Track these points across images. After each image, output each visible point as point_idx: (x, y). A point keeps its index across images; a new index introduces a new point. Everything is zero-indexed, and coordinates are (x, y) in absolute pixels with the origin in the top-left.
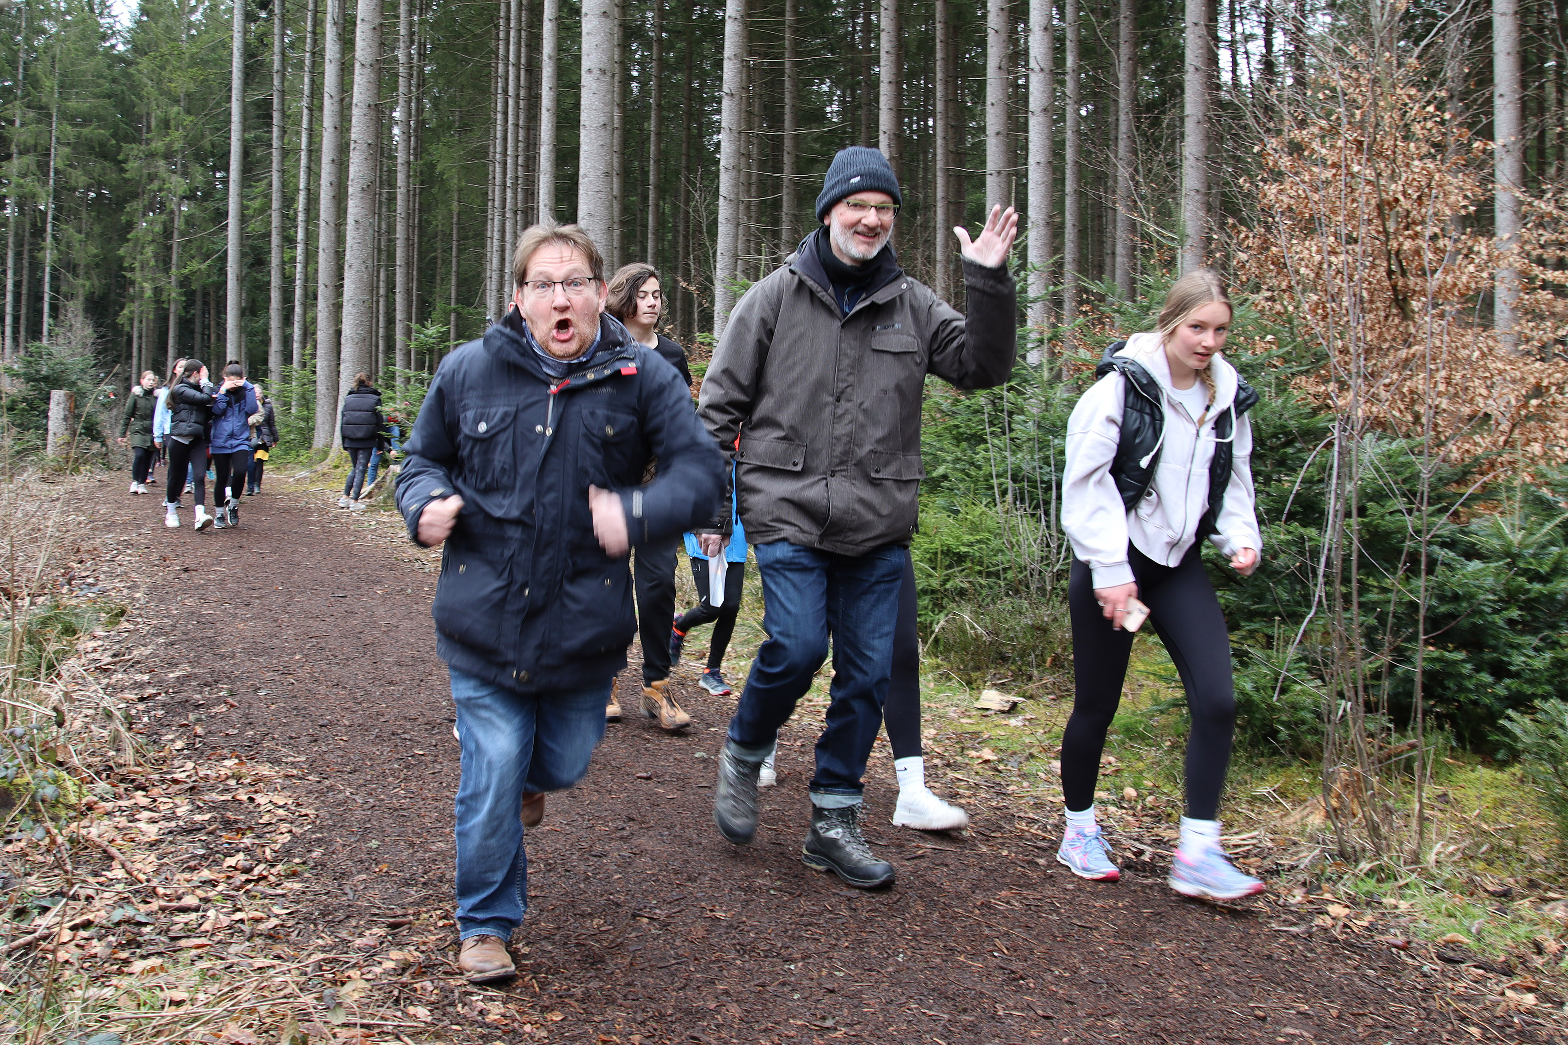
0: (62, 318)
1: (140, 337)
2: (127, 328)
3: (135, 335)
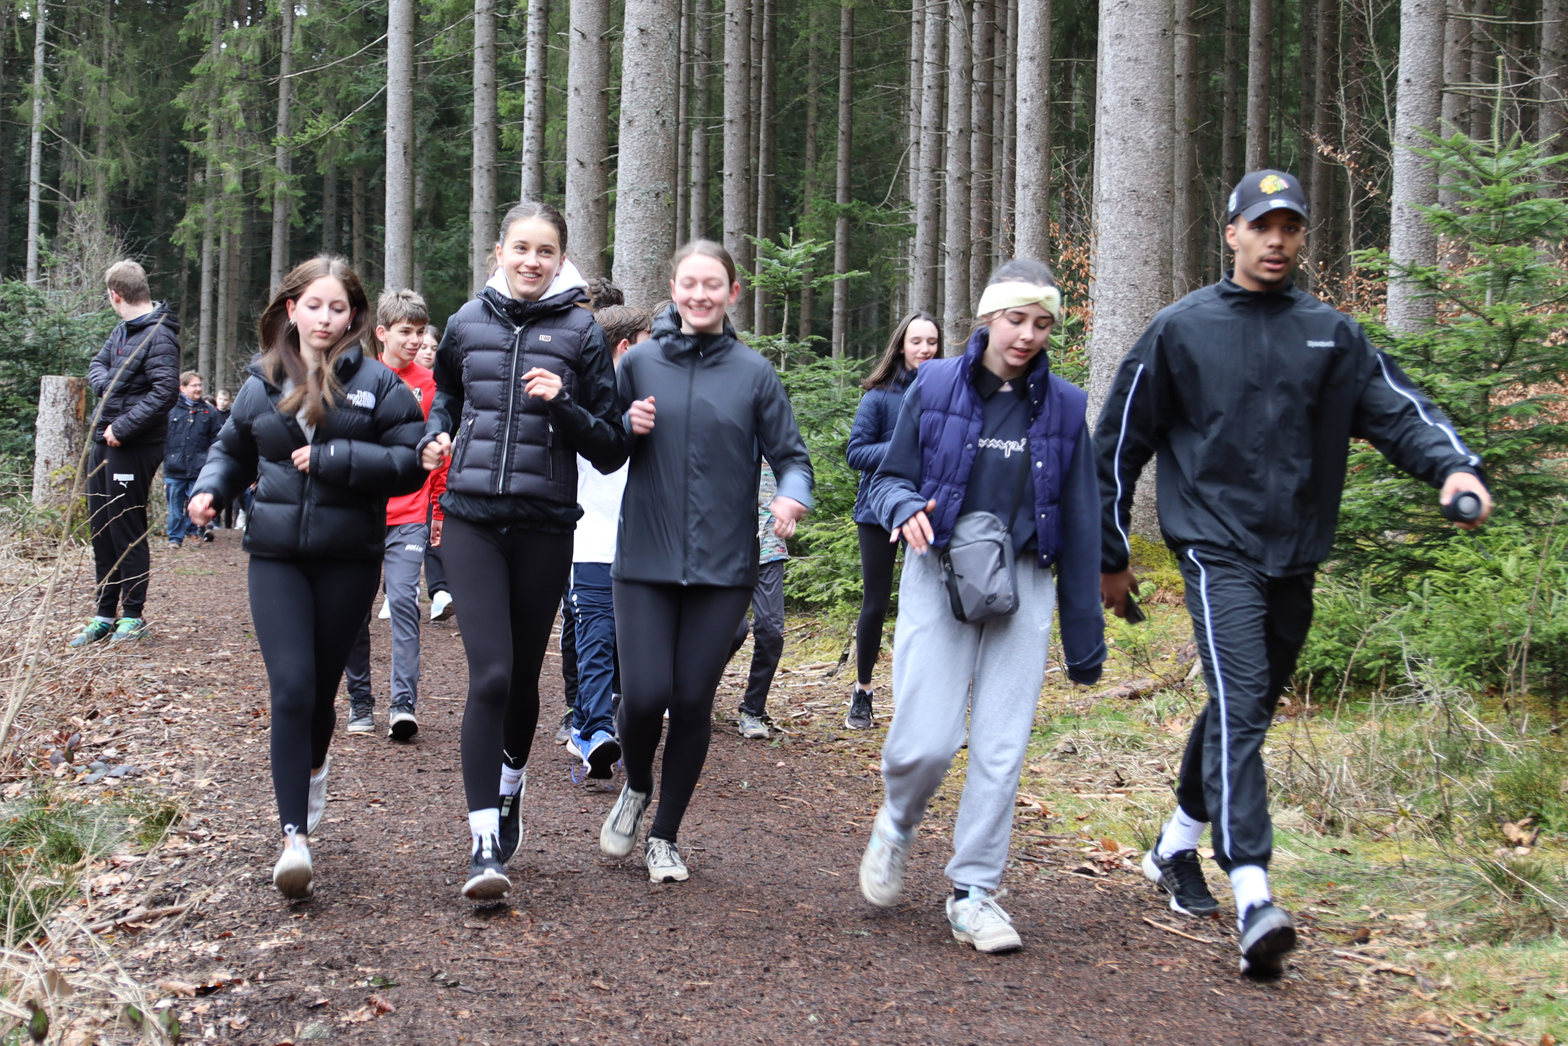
0: (65, 234)
1: (215, 272)
2: (190, 254)
3: (206, 268)
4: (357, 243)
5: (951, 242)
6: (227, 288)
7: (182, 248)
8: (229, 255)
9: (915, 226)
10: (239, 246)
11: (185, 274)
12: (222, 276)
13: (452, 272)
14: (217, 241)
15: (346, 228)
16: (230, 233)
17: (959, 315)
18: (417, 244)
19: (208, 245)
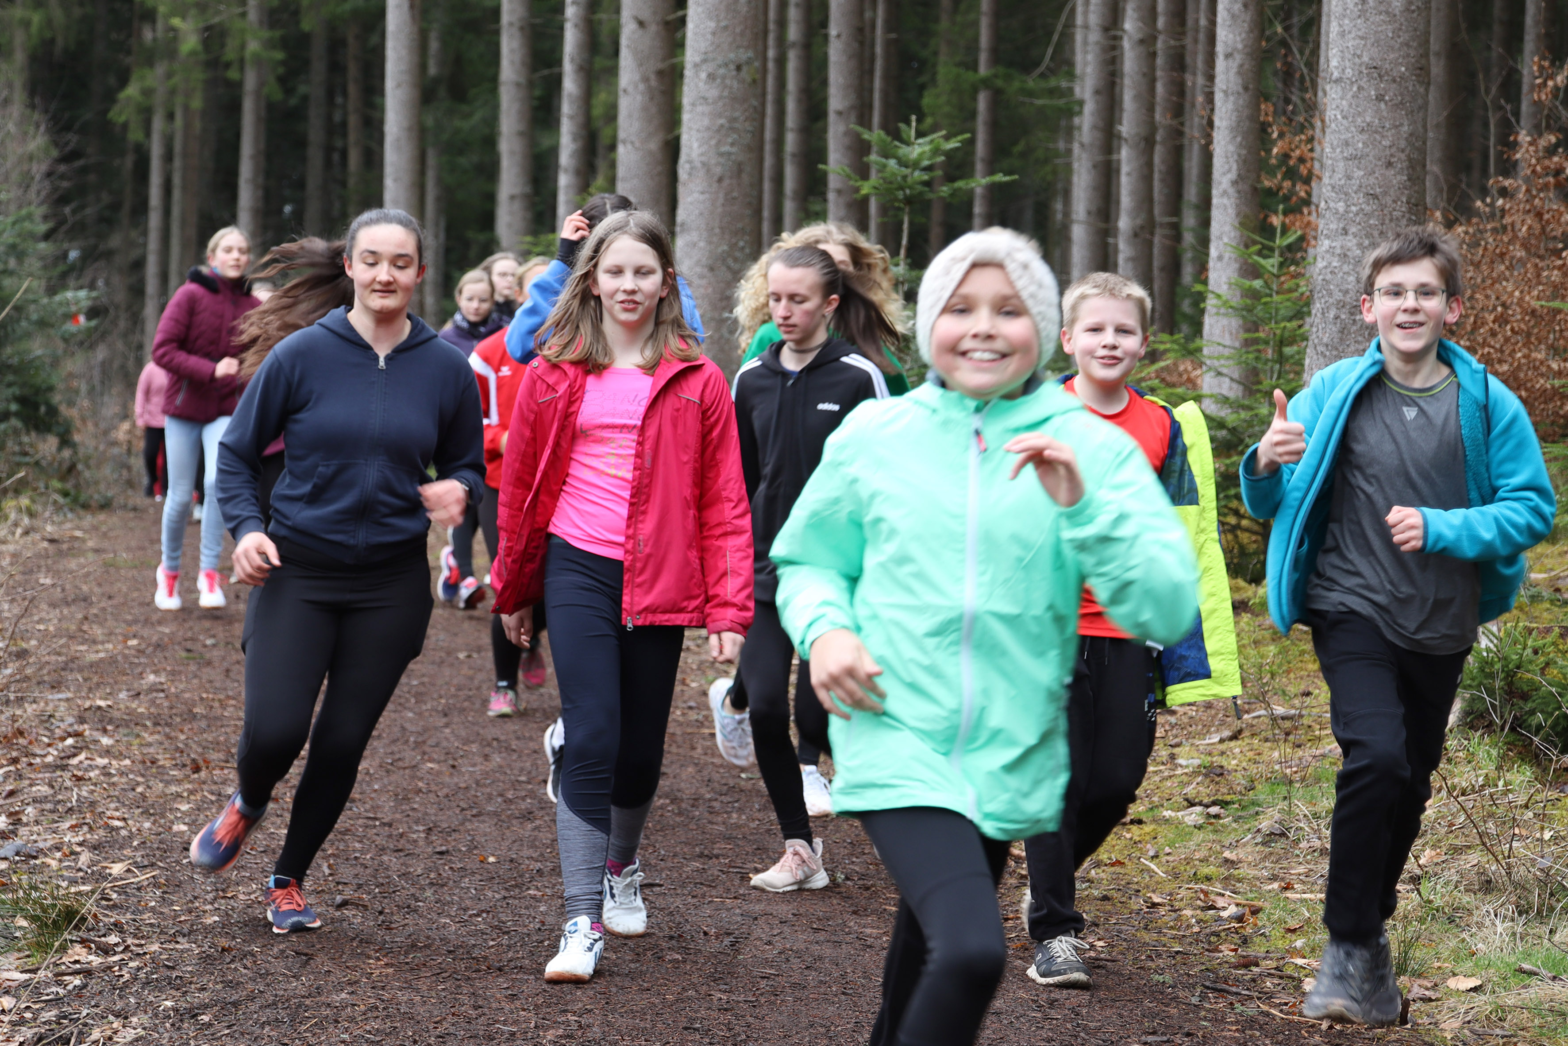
3: (156, 151)
4: (353, 120)
5: (1127, 127)
6: (184, 178)
7: (125, 126)
8: (186, 135)
9: (1081, 103)
10: (197, 125)
11: (129, 161)
12: (177, 163)
13: (475, 158)
14: (170, 116)
15: (339, 100)
16: (186, 108)
17: (1139, 222)
18: (430, 122)
19: (158, 124)
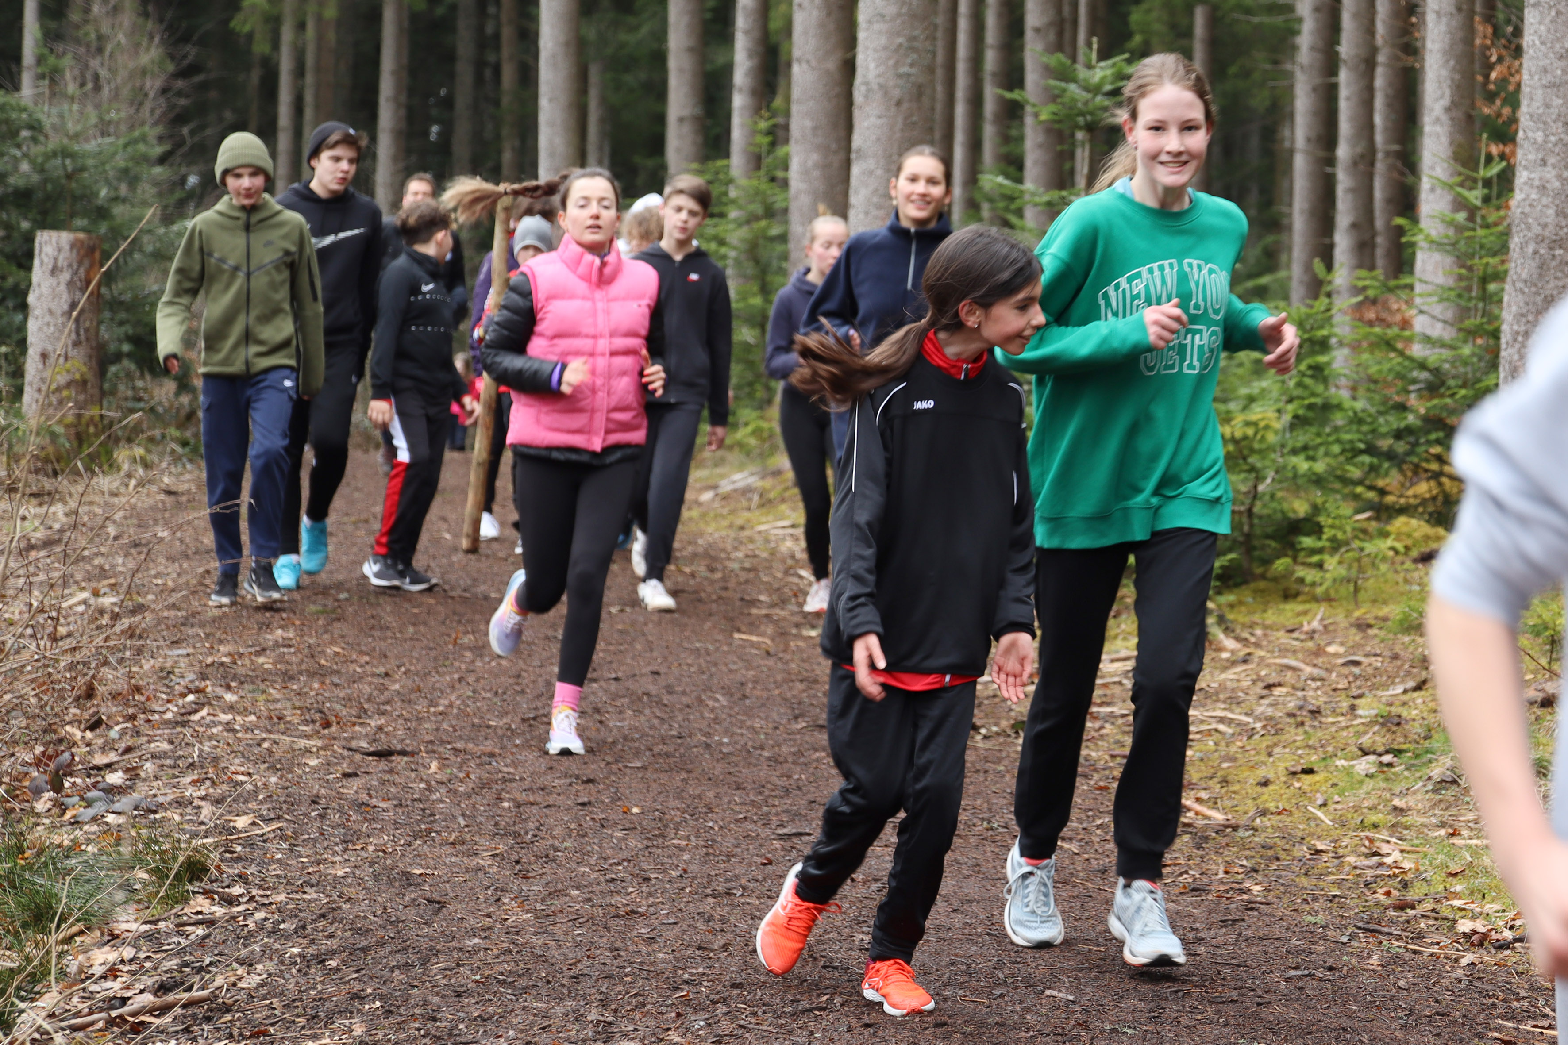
0: (75, 16)
1: (299, 71)
2: (260, 47)
3: (286, 65)
4: (507, 33)
5: (1346, 48)
6: (317, 96)
7: (250, 36)
8: (319, 49)
9: (1300, 20)
10: (331, 36)
11: (255, 76)
12: (309, 79)
13: (643, 76)
14: (301, 26)
15: (492, 10)
16: (319, 18)
17: (1359, 150)
18: (591, 33)
19: (287, 34)
